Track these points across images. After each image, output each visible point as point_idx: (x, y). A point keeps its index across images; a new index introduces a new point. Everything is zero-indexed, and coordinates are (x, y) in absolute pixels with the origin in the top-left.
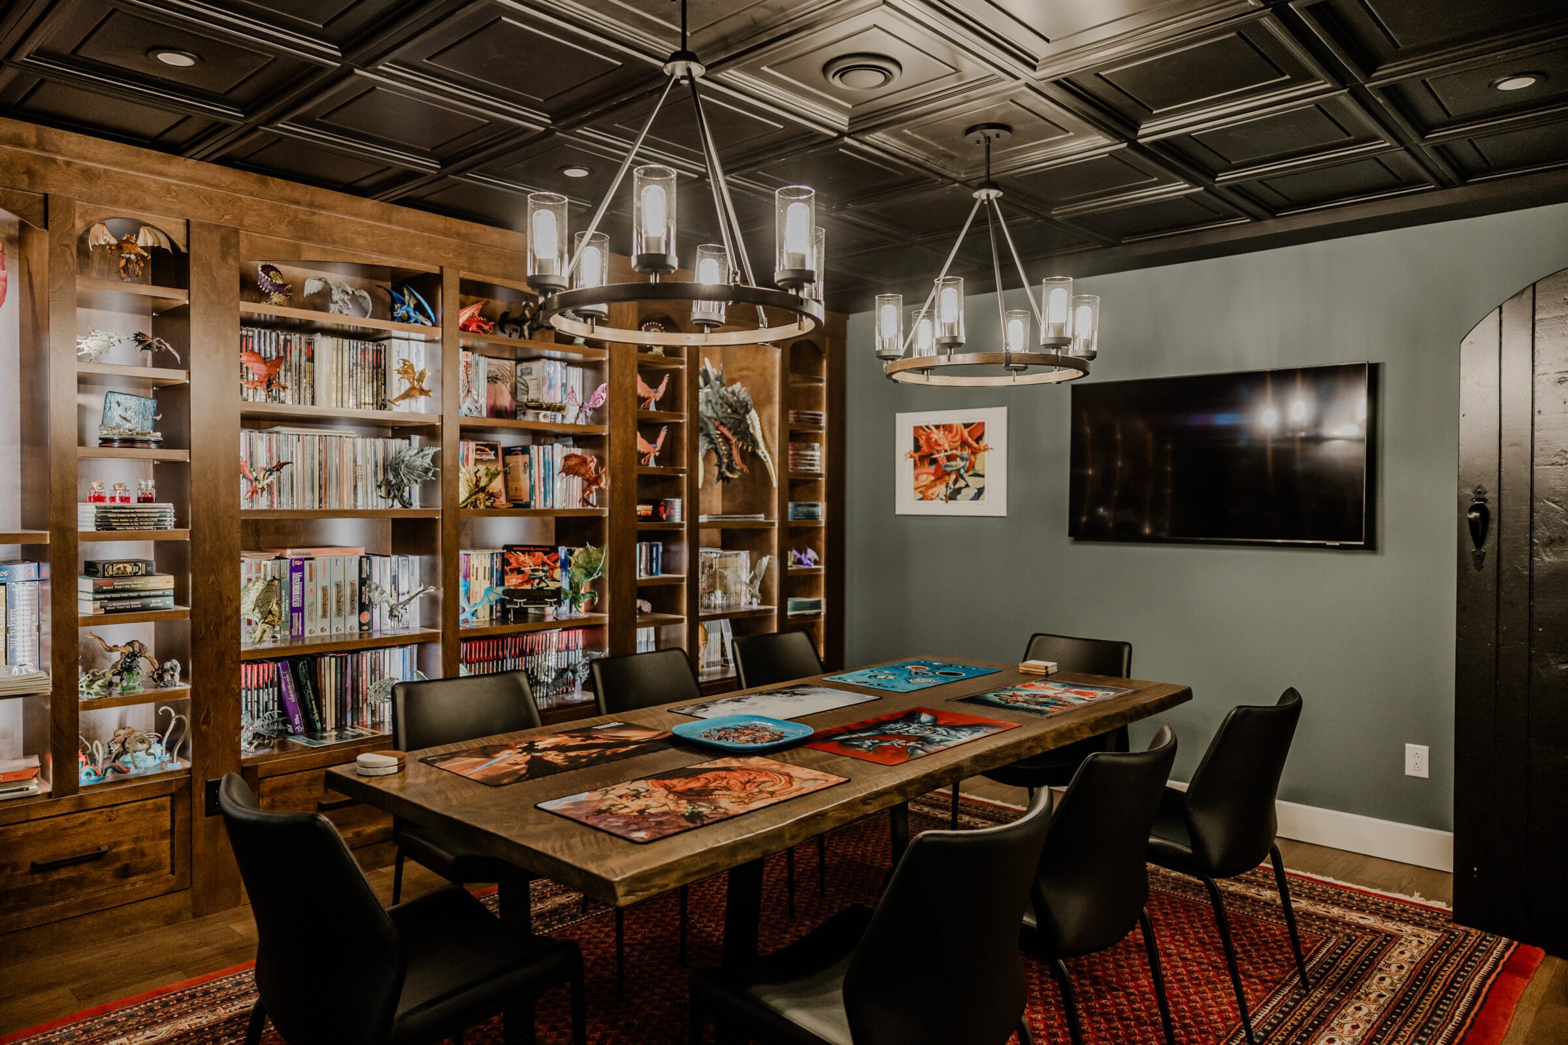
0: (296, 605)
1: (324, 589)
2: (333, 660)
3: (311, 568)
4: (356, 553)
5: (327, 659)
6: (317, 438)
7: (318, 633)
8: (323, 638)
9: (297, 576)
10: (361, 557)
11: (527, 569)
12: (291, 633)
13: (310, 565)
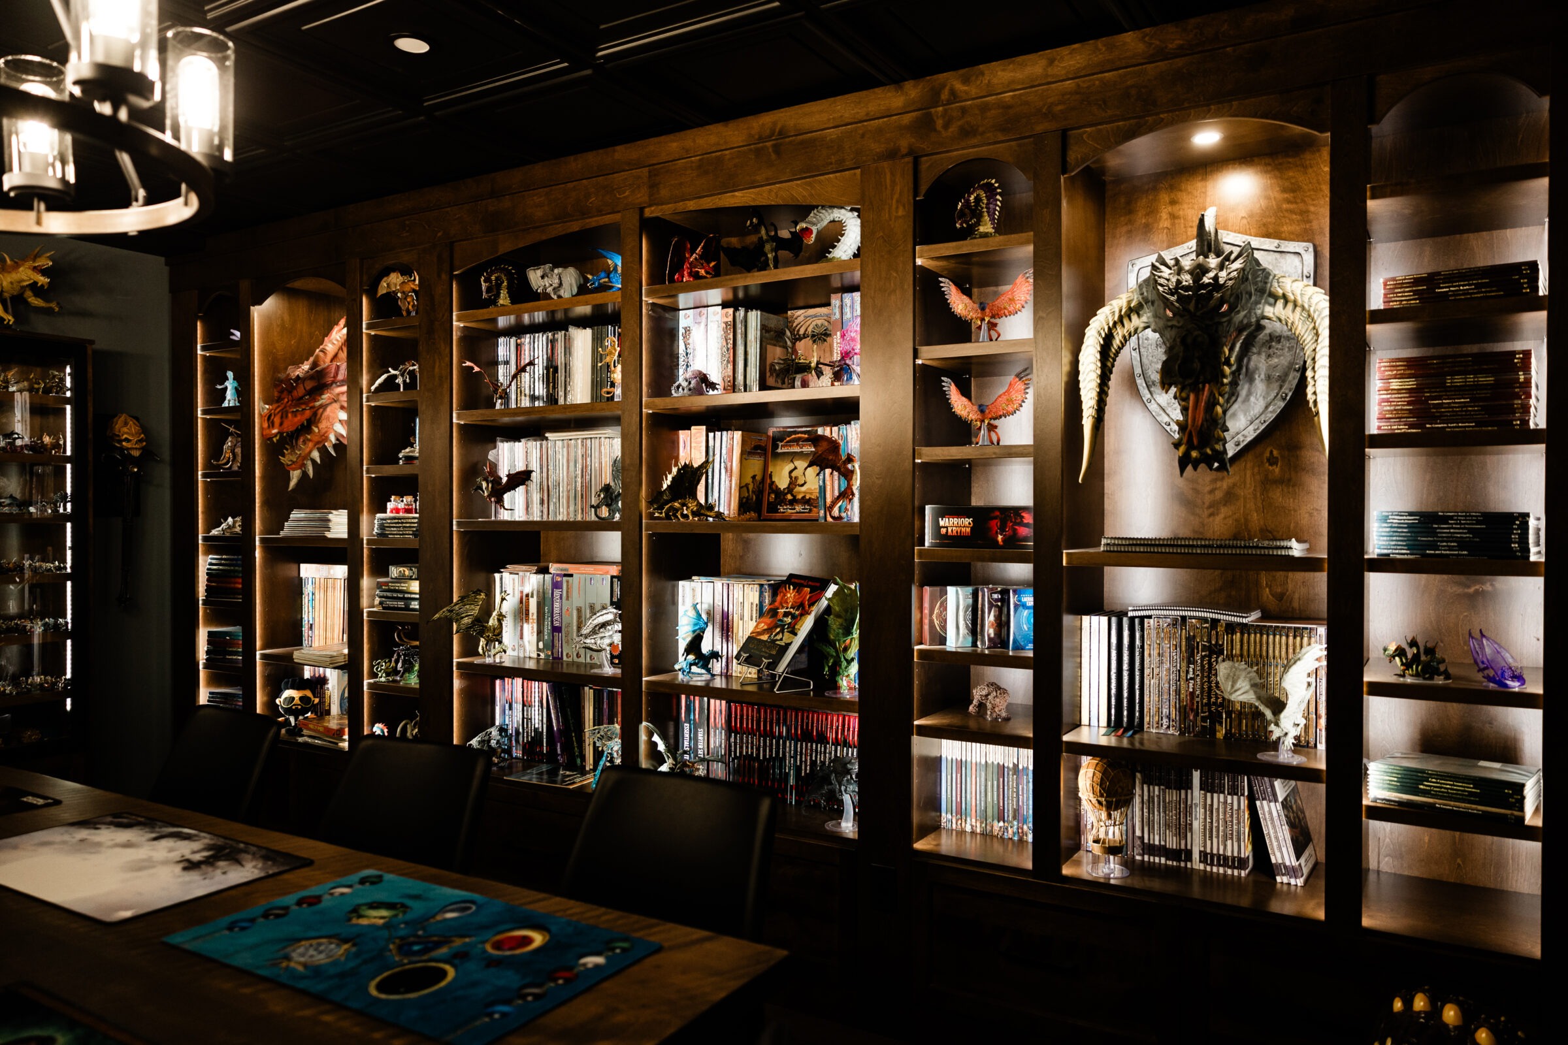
0: (557, 624)
1: (579, 610)
2: (592, 691)
3: (568, 586)
4: (607, 573)
5: (587, 689)
6: (579, 441)
7: (576, 659)
8: (579, 665)
9: (557, 592)
10: (612, 577)
11: (781, 611)
12: (552, 653)
13: (568, 582)
